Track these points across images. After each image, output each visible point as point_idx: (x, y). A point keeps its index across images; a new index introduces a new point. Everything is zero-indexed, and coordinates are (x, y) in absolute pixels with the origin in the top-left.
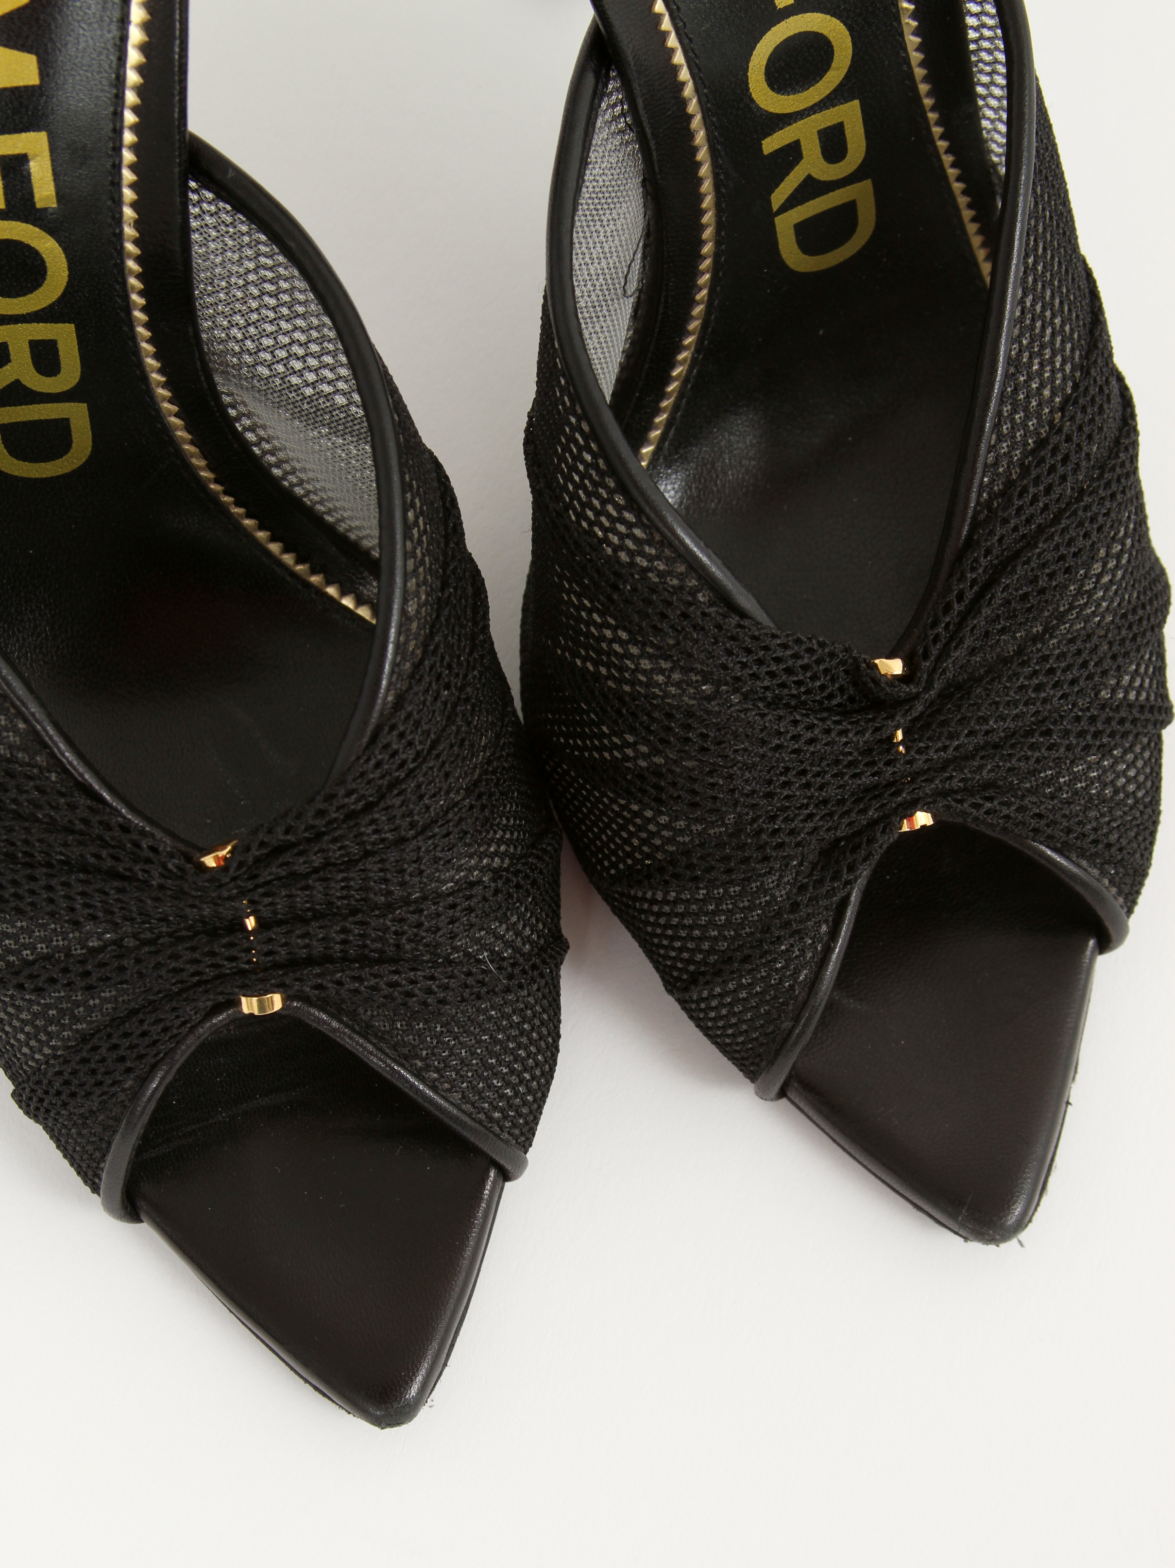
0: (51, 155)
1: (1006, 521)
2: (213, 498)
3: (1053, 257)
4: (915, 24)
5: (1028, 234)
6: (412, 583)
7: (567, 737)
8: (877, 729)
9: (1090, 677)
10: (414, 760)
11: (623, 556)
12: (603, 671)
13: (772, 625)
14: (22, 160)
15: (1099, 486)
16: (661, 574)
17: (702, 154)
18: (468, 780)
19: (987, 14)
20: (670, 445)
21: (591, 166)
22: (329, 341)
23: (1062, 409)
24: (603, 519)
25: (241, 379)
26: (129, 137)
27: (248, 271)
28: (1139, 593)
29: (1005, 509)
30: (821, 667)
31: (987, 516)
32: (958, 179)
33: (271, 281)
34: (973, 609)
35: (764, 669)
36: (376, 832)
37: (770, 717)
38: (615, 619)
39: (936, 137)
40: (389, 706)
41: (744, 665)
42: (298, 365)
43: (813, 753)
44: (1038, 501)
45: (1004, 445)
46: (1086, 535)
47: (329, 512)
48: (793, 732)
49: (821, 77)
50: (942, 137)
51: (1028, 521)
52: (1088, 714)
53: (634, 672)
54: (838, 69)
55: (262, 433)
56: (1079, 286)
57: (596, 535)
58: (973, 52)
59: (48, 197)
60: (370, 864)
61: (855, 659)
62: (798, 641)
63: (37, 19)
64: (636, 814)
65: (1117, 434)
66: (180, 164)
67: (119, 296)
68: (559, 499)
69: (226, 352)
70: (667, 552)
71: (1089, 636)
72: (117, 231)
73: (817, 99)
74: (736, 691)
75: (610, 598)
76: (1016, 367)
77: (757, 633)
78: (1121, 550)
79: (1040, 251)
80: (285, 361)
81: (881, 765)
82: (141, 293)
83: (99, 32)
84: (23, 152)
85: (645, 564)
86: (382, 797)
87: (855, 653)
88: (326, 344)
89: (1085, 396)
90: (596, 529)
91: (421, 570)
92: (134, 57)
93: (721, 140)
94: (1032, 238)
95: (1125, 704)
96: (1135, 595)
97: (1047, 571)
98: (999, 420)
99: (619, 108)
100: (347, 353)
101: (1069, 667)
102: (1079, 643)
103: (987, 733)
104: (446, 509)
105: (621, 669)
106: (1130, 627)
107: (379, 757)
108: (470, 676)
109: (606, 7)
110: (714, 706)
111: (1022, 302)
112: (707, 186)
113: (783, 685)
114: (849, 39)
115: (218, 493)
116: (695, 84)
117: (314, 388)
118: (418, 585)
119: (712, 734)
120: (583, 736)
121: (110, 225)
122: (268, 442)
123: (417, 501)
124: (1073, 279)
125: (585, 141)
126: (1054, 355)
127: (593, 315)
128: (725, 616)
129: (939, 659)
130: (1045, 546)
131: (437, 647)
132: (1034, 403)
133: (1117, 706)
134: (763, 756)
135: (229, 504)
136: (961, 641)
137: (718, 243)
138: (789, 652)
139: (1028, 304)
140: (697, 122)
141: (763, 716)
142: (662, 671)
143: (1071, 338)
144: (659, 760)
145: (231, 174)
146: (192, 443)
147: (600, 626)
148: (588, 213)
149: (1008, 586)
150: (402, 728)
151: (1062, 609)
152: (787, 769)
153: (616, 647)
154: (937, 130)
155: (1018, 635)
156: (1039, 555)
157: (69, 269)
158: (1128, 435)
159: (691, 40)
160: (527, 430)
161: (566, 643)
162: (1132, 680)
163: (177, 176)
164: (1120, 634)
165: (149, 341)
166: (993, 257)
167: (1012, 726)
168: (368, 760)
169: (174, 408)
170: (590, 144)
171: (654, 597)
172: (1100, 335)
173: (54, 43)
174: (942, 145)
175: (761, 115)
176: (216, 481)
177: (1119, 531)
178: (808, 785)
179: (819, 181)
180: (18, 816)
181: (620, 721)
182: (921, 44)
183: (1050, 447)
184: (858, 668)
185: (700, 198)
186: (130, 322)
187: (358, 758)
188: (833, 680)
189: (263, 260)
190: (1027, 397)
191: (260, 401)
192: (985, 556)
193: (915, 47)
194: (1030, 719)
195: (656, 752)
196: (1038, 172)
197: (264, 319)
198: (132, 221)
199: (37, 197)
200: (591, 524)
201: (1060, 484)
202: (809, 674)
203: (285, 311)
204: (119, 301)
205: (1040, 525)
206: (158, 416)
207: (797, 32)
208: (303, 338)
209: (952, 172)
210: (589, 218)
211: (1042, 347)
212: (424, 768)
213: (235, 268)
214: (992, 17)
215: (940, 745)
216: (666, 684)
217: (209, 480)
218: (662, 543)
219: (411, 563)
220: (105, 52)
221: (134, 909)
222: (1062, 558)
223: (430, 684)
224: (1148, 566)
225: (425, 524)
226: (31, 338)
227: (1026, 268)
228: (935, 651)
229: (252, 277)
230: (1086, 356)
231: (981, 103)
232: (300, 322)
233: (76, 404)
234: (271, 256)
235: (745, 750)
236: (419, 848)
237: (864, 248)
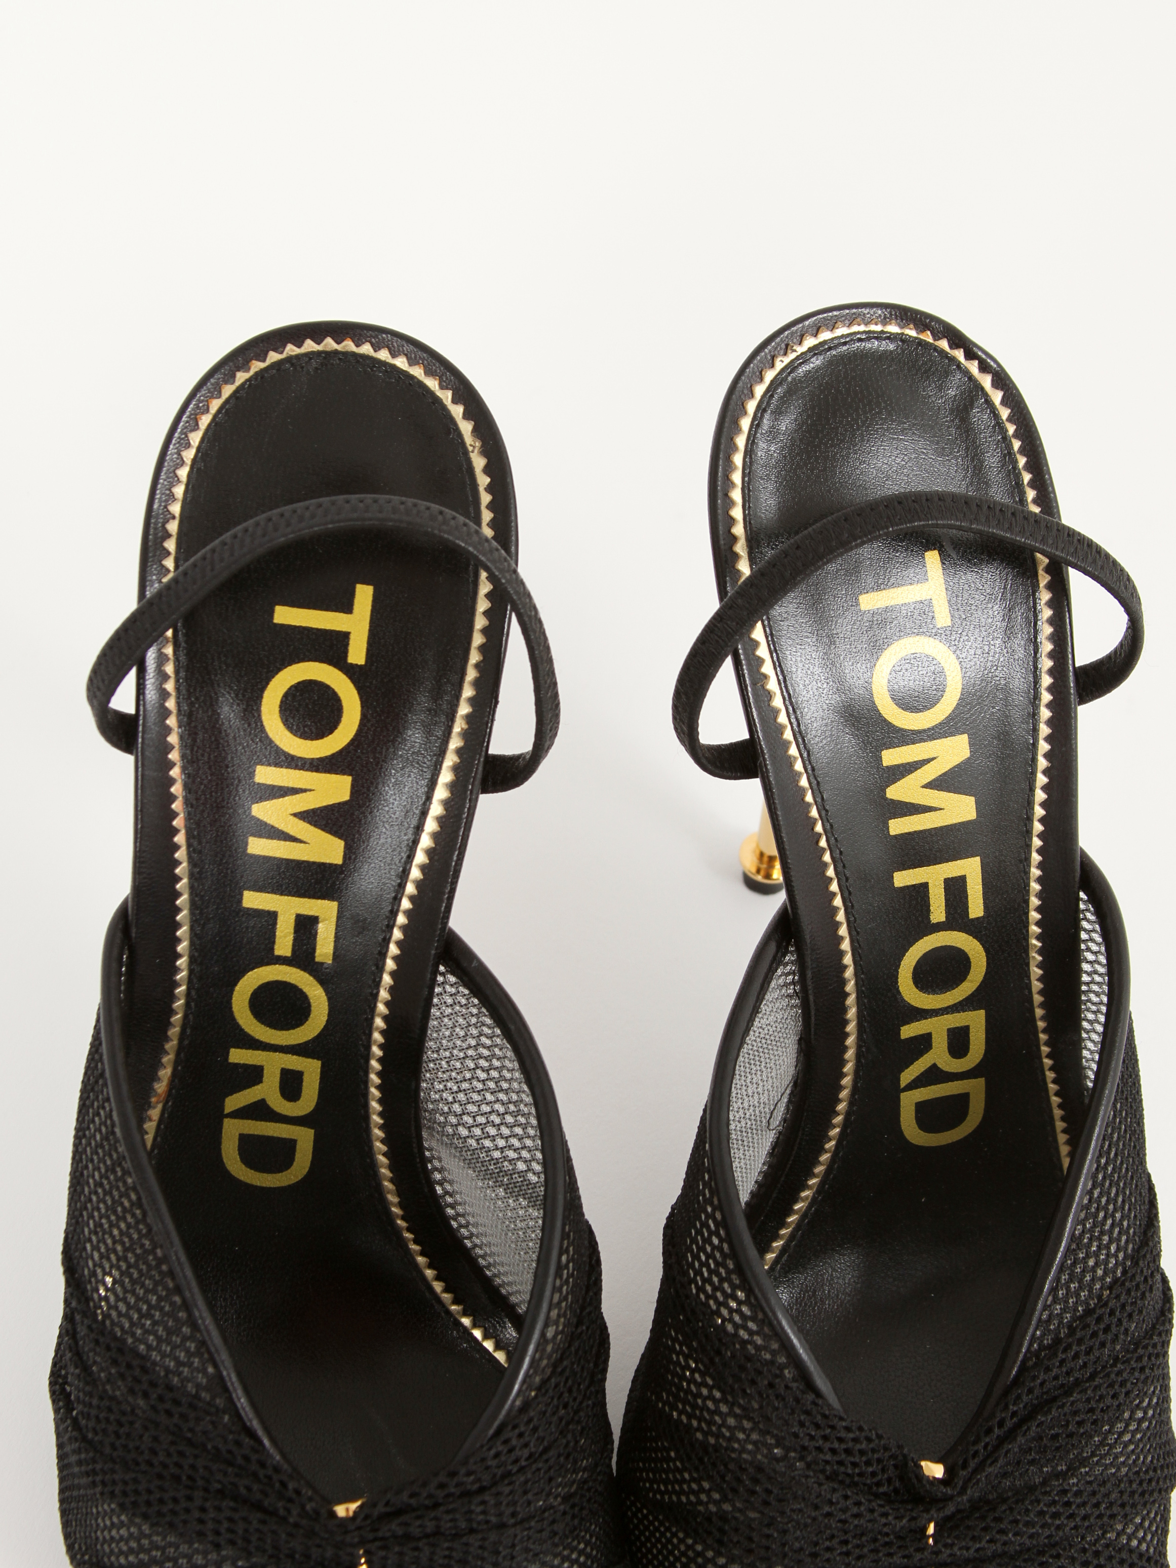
0: (337, 922)
1: (1048, 1369)
2: (397, 1231)
3: (1122, 1163)
4: (1040, 958)
5: (1104, 1139)
6: (554, 1313)
7: (652, 1482)
8: (913, 1519)
9: (1100, 1516)
10: (527, 1459)
11: (730, 1327)
12: (695, 1423)
13: (841, 1410)
14: (314, 920)
15: (1131, 1358)
16: (758, 1348)
17: (851, 1027)
18: (566, 1490)
19: (1099, 963)
20: (781, 1268)
21: (760, 1015)
22: (522, 1115)
23: (1110, 1288)
24: (719, 1294)
25: (443, 1135)
26: (401, 919)
27: (470, 1047)
28: (1153, 1457)
29: (1049, 1359)
30: (876, 1456)
31: (1035, 1363)
32: (1056, 1094)
33: (486, 1059)
34: (1010, 1435)
35: (828, 1445)
36: (484, 1512)
37: (825, 1487)
38: (713, 1379)
39: (1044, 1055)
40: (516, 1408)
41: (812, 1438)
42: (492, 1131)
43: (856, 1526)
44: (1079, 1358)
45: (1058, 1307)
46: (1114, 1396)
47: (488, 1266)
48: (842, 1504)
49: (958, 985)
50: (1049, 1056)
51: (1068, 1374)
52: (1094, 1548)
53: (720, 1426)
54: (972, 982)
55: (448, 1187)
56: (1140, 1193)
57: (709, 1306)
58: (1084, 992)
59: (326, 955)
60: (473, 1539)
61: (905, 1456)
62: (860, 1429)
63: (353, 814)
64: (698, 1554)
65: (1154, 1321)
66: (437, 948)
67: (363, 1045)
68: (686, 1274)
69: (436, 1111)
70: (766, 1329)
71: (1104, 1482)
72: (375, 991)
73: (951, 1003)
74: (802, 1458)
75: (712, 1361)
76: (1077, 1245)
77: (827, 1413)
78: (1143, 1417)
79: (1112, 1155)
80: (482, 1126)
81: (912, 1550)
82: (381, 1047)
83: (397, 833)
84: (316, 914)
85: (746, 1337)
86: (495, 1484)
87: (906, 1451)
88: (519, 1118)
89: (1131, 1281)
90: (711, 1302)
91: (564, 1304)
92: (420, 858)
93: (868, 1018)
94: (1107, 1143)
95: (1126, 1548)
96: (1149, 1459)
97: (1077, 1419)
98: (1057, 1285)
99: (791, 977)
100: (538, 1118)
101: (1084, 1504)
102: (1095, 1485)
103: (1005, 1544)
104: (591, 1265)
105: (710, 1423)
106: (1141, 1483)
107: (500, 1448)
108: (584, 1404)
109: (796, 892)
110: (781, 1467)
111: (1090, 1193)
112: (850, 1054)
113: (841, 1463)
114: (985, 959)
115: (402, 1228)
116: (855, 969)
117: (502, 1152)
118: (559, 1316)
119: (775, 1491)
120: (666, 1482)
121: (370, 987)
122: (451, 1196)
123: (571, 1249)
124: (1136, 1186)
125: (759, 994)
126: (1111, 1241)
127: (740, 1138)
128: (803, 1392)
129: (976, 1471)
130: (1079, 1397)
131: (563, 1371)
132: (1088, 1278)
133: (1120, 1549)
134: (814, 1519)
135: (409, 1240)
136: (996, 1461)
137: (851, 1103)
138: (851, 1435)
139: (1096, 1196)
140: (851, 1000)
141: (820, 1485)
142: (744, 1430)
143: (1127, 1233)
144: (727, 1507)
145: (474, 964)
146: (391, 1180)
147: (699, 1385)
148: (751, 1052)
149: (1042, 1423)
150: (522, 1429)
151: (1085, 1455)
152: (833, 1537)
153: (710, 1404)
154: (1045, 1049)
155: (1045, 1469)
156: (1072, 1403)
157: (329, 1015)
158: (1163, 1324)
159: (858, 933)
160: (668, 1218)
161: (668, 1397)
162: (1136, 1530)
163: (432, 958)
164: (1131, 1487)
165: (378, 1087)
166: (1072, 1154)
167: (1028, 1542)
168: (490, 1449)
169: (384, 1148)
170: (763, 998)
171: (749, 1365)
172: (1152, 1236)
173: (361, 835)
174: (1048, 1062)
175: (904, 1006)
176: (403, 1218)
177: (1143, 1401)
178: (847, 1554)
179: (942, 1071)
180: (190, 1442)
181: (701, 1468)
182: (1042, 976)
183: (1095, 1316)
184: (906, 1464)
185: (843, 1063)
186: (366, 1069)
187: (482, 1446)
188: (883, 1470)
189: (484, 1040)
190: (1083, 1271)
191: (455, 1156)
192: (1027, 1395)
193: (1037, 977)
194: (1043, 1540)
195: (725, 1499)
196: (1120, 1091)
197: (473, 1090)
198: (388, 986)
199: (318, 952)
200: (708, 1297)
201: (1099, 1349)
202: (864, 1459)
203: (492, 1085)
204: (362, 1049)
205: (1077, 1379)
206: (369, 1152)
207: (944, 944)
208: (502, 1110)
209: (1052, 1087)
210: (751, 1057)
211: (1102, 1233)
212: (534, 1467)
213: (459, 1043)
214: (1103, 966)
215: (964, 1544)
216: (745, 1441)
217: (397, 1216)
218: (763, 1321)
219: (556, 1297)
220: (399, 849)
221: (269, 1541)
222: (1092, 1410)
223: (552, 1398)
224: (1164, 1438)
225: (574, 1270)
226: (283, 1066)
227: (1098, 1166)
228: (972, 1464)
229: (470, 1052)
230: (1136, 1251)
231: (1084, 1035)
232: (502, 1096)
233: (306, 1129)
234: (491, 1038)
235: (800, 1510)
236: (515, 1536)
237: (970, 1135)
